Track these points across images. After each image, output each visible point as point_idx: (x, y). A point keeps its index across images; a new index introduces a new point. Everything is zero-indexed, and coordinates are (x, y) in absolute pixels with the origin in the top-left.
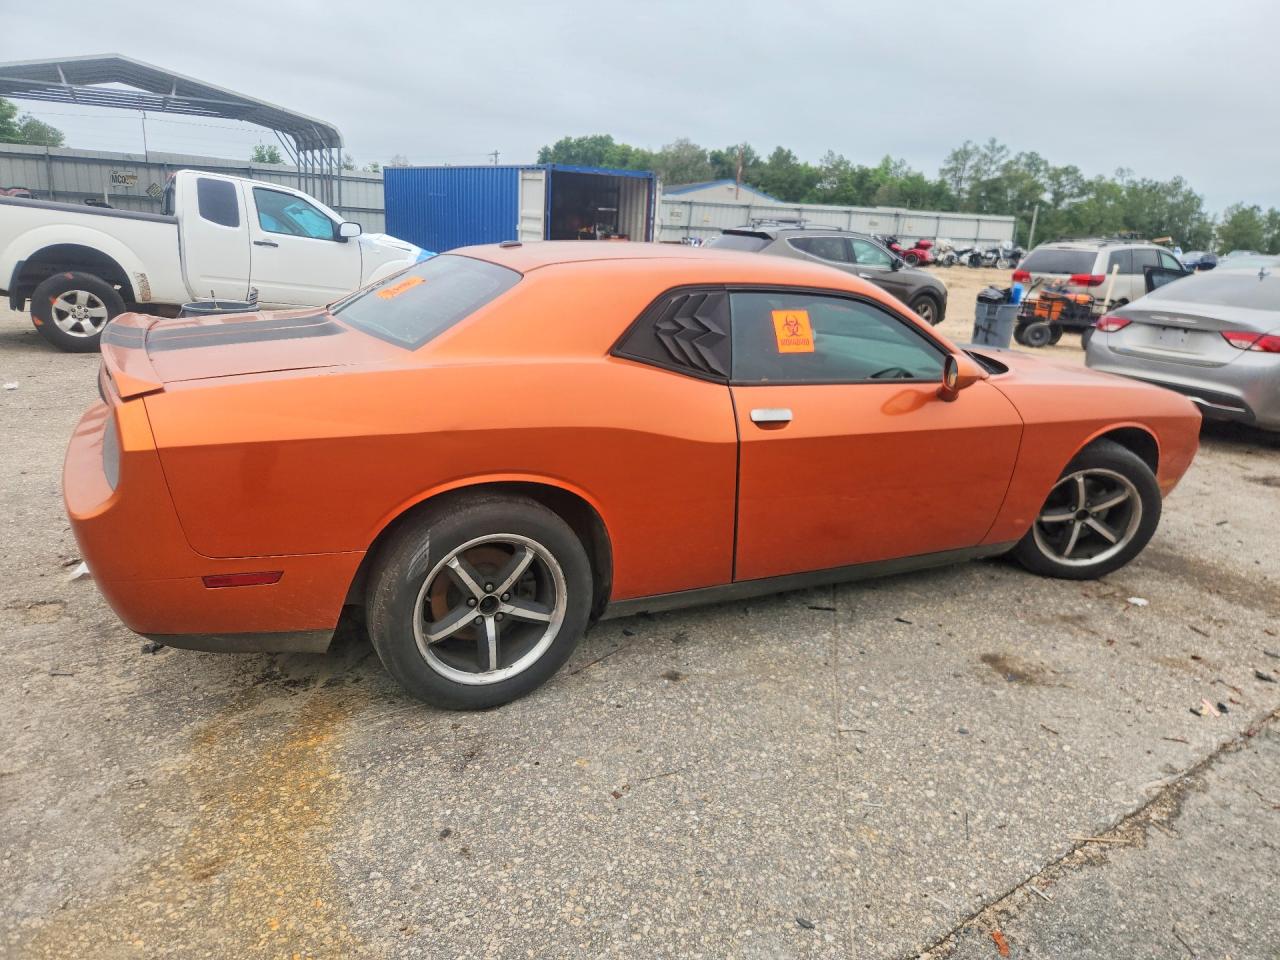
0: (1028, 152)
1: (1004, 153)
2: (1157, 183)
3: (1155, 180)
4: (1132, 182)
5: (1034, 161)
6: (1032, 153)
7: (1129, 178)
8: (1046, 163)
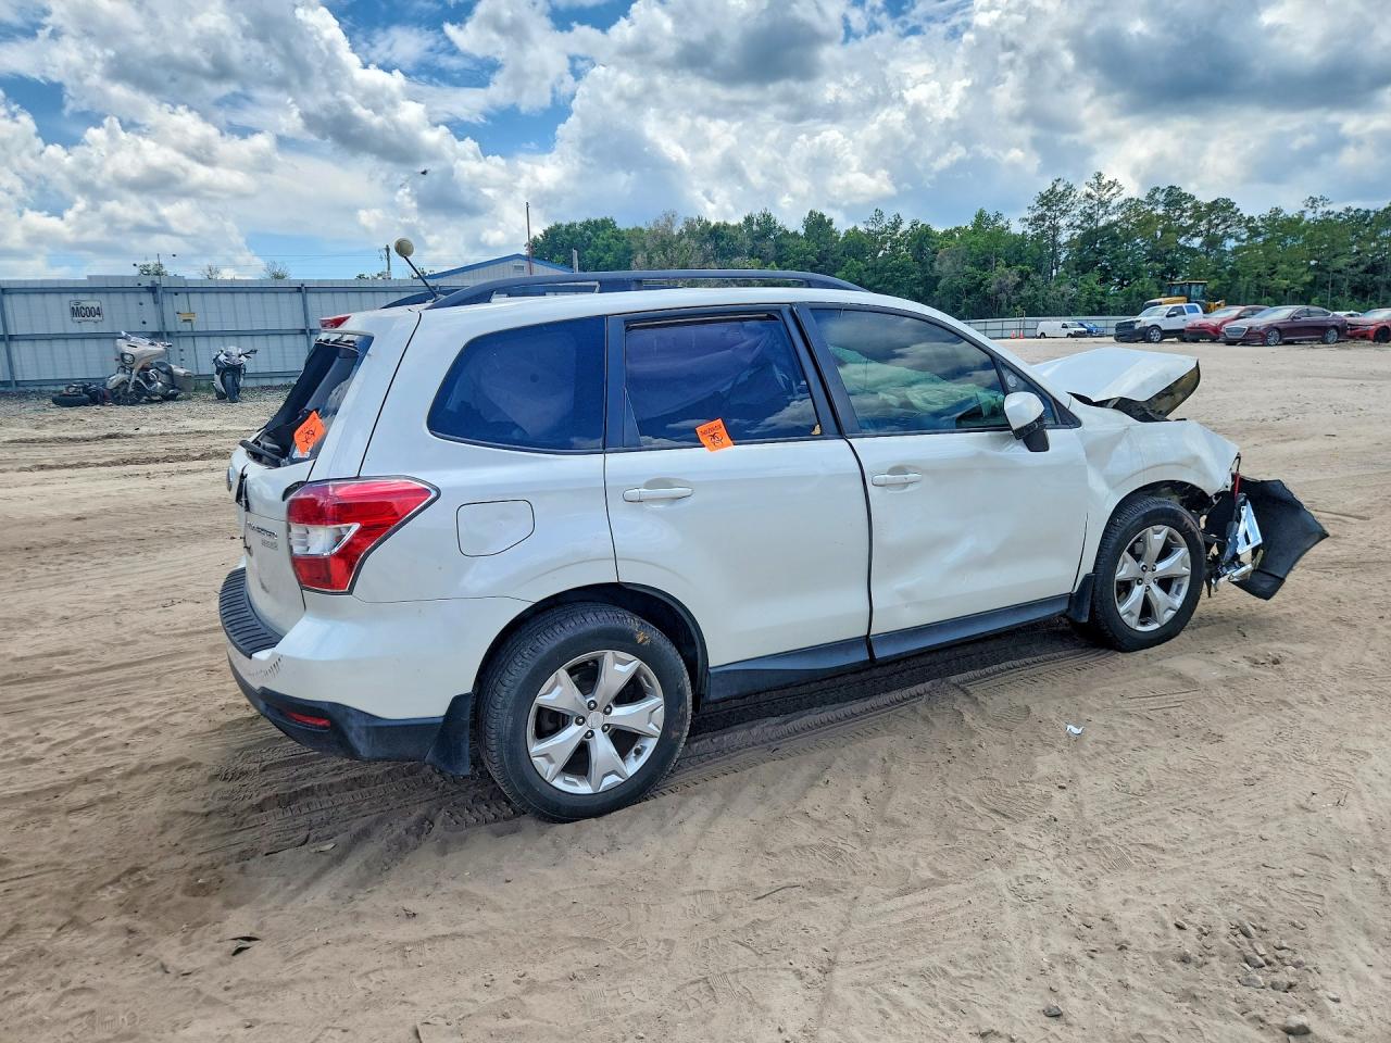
0: (1164, 186)
1: (1114, 191)
2: (1368, 212)
3: (1364, 208)
4: (1329, 213)
5: (1175, 198)
6: (1172, 187)
7: (1326, 210)
8: (1192, 198)
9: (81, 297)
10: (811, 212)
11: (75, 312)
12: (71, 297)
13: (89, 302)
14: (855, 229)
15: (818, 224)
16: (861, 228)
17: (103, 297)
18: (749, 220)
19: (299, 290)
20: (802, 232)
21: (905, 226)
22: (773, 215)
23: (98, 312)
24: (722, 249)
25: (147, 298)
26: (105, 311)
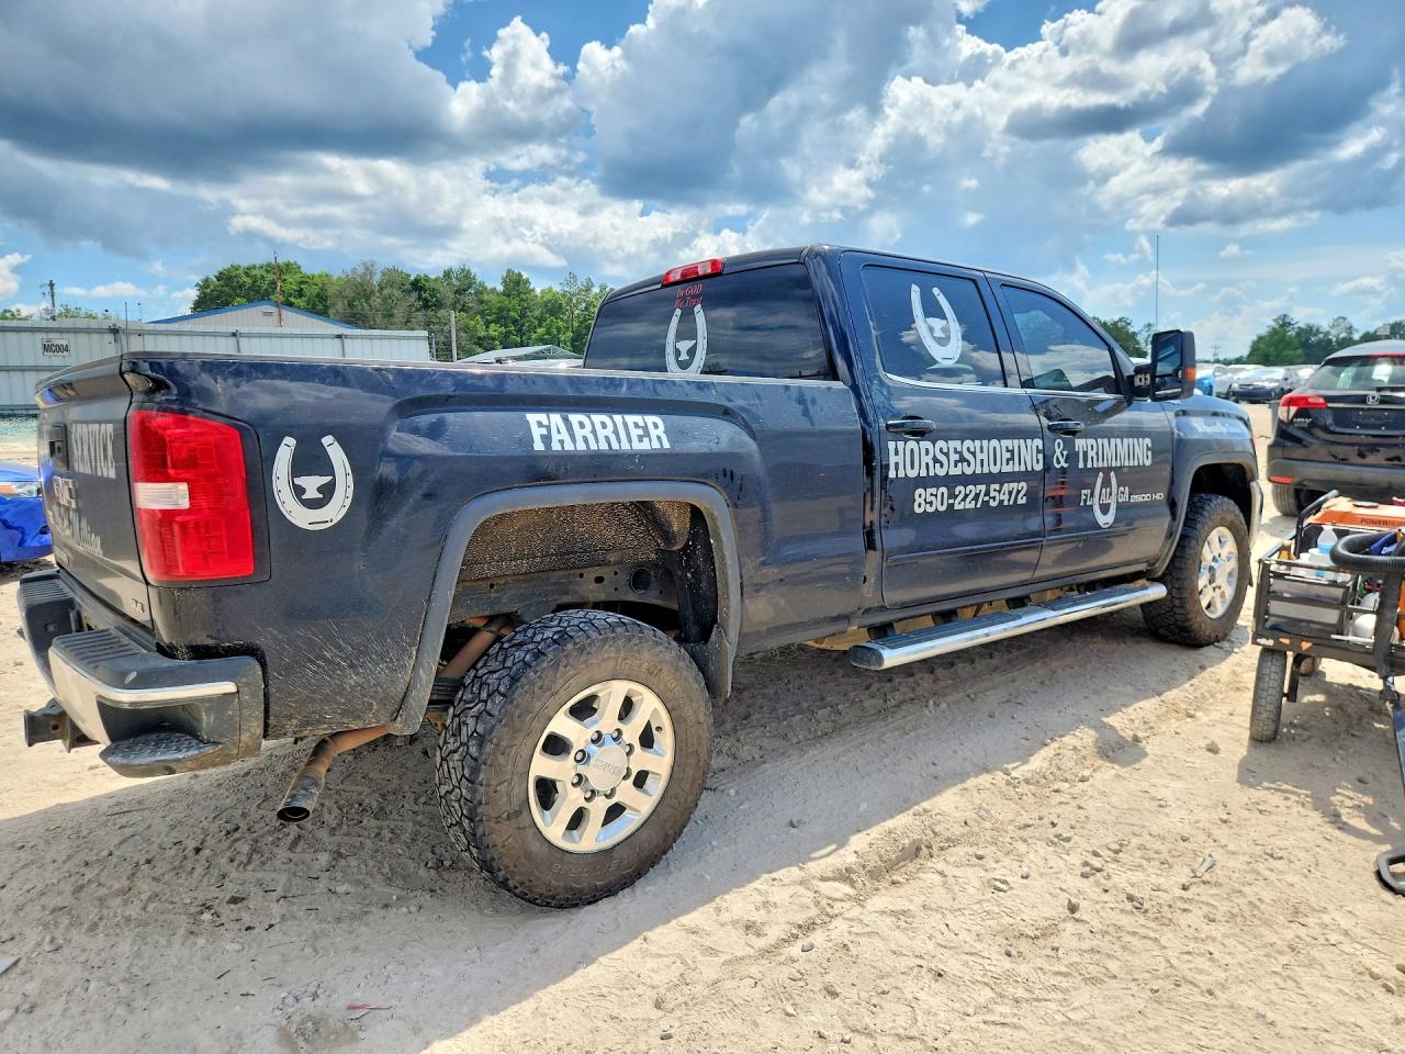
9: (51, 336)
10: (509, 271)
11: (46, 348)
12: (44, 335)
13: (57, 339)
14: (550, 290)
15: (515, 284)
16: (557, 289)
17: (71, 336)
18: (448, 274)
19: (234, 335)
20: (500, 288)
21: (596, 290)
22: (473, 271)
23: (66, 349)
24: (426, 300)
25: (110, 337)
26: (71, 348)
